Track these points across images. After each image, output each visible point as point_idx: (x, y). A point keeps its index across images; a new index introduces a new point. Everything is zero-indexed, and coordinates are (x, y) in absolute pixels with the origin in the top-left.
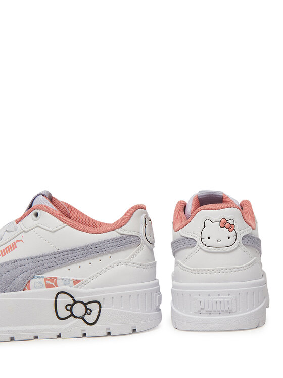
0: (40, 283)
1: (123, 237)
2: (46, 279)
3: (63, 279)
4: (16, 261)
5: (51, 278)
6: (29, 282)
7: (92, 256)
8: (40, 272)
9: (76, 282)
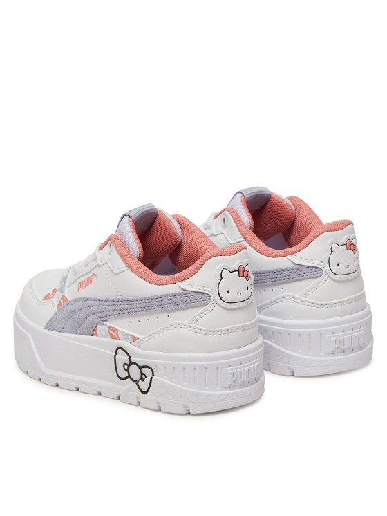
0: (104, 330)
1: (185, 293)
2: (110, 328)
3: (123, 333)
4: (87, 299)
5: (113, 328)
6: (96, 327)
7: (149, 311)
8: (105, 318)
9: (135, 339)
